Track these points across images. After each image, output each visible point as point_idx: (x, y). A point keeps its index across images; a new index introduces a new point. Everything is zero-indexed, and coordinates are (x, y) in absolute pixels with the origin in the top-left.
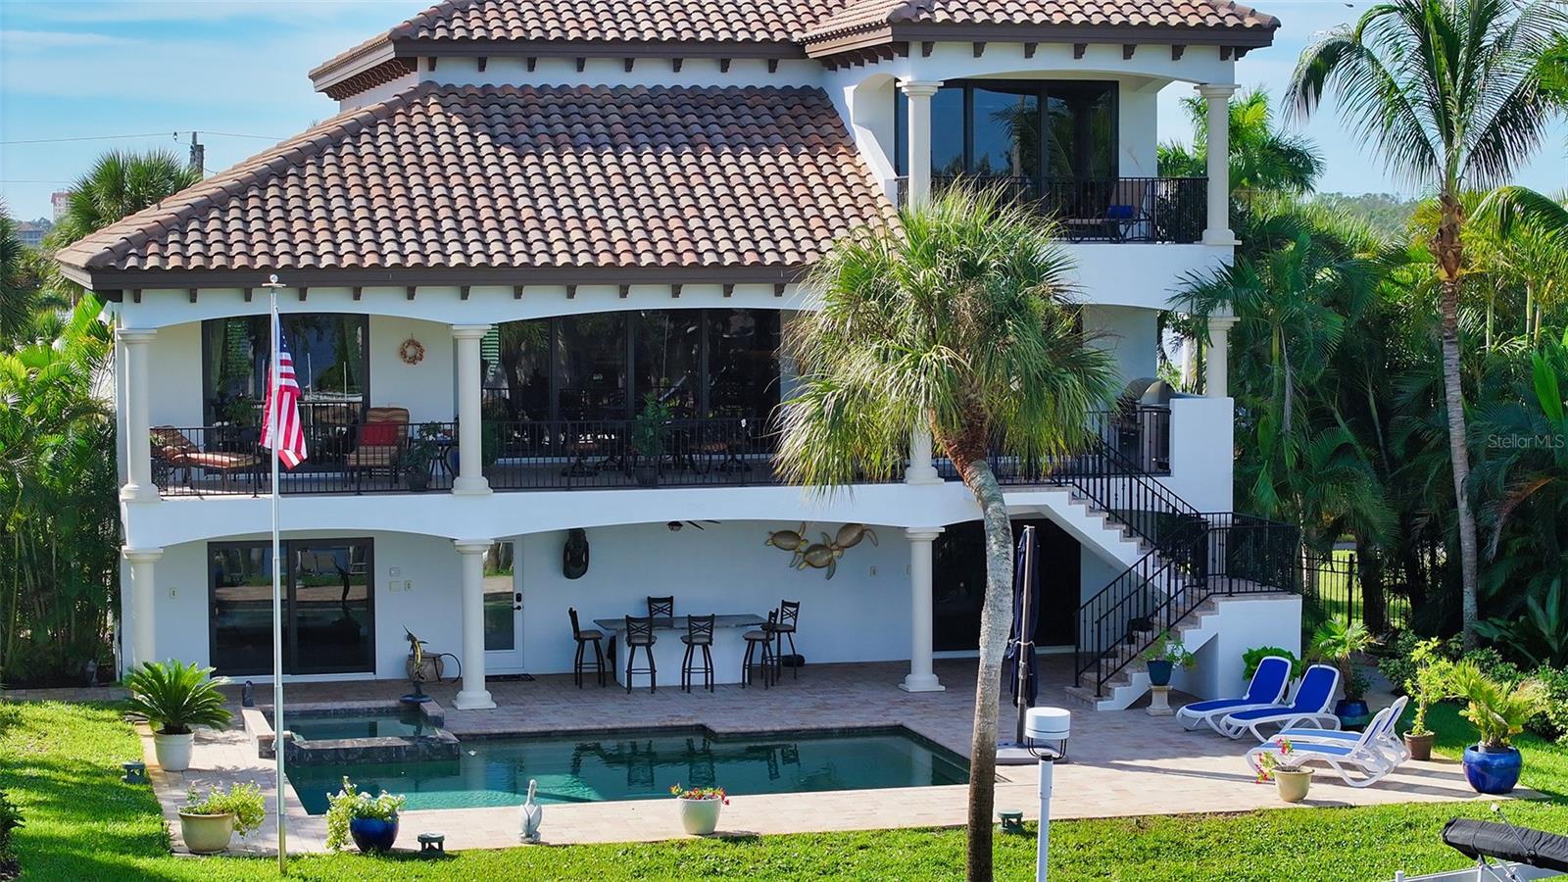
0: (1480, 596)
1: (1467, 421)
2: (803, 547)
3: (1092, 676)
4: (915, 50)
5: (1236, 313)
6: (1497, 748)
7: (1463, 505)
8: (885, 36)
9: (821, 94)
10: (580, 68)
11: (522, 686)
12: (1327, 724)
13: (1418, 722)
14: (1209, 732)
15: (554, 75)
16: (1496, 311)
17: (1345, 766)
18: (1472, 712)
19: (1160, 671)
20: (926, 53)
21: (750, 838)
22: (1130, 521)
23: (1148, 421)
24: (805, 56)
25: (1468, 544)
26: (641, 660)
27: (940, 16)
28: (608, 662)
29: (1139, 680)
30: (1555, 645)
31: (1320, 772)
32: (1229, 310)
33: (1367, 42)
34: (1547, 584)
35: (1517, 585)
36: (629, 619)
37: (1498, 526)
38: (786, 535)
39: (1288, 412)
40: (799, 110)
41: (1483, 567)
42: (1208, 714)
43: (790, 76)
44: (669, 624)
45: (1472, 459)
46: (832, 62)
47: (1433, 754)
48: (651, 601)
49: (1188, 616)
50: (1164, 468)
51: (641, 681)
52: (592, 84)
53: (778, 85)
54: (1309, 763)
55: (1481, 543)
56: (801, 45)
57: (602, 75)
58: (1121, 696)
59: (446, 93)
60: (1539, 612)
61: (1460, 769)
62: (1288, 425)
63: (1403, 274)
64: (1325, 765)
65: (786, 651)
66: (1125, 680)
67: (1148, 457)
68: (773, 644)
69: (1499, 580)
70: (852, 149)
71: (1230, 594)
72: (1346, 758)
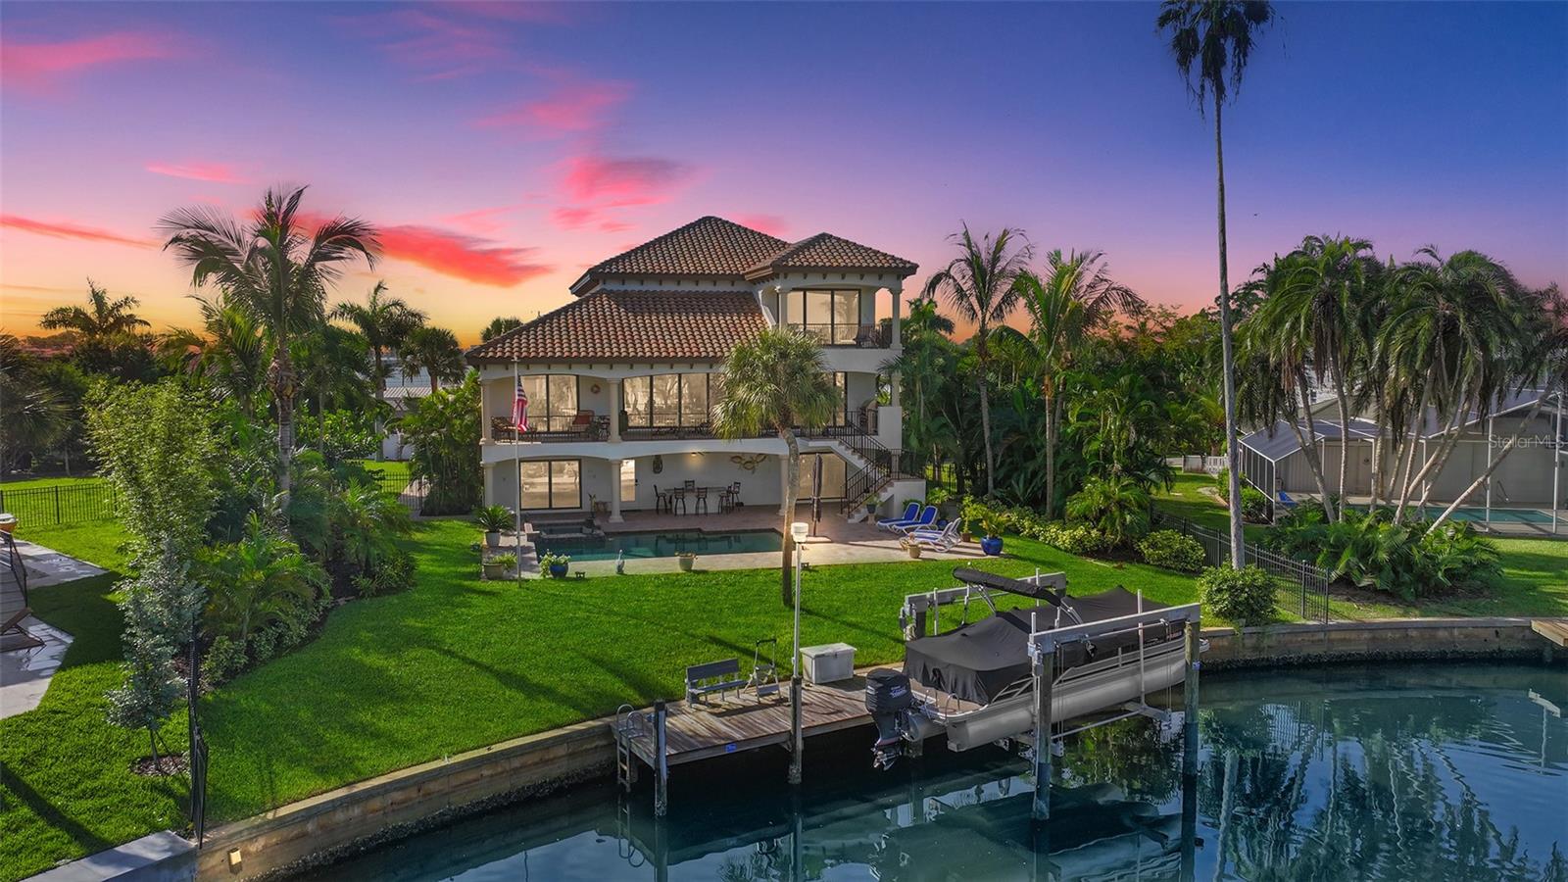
0: (995, 480)
1: (990, 414)
2: (743, 462)
3: (846, 510)
4: (781, 276)
5: (903, 375)
6: (994, 538)
7: (988, 446)
8: (770, 271)
9: (751, 293)
10: (661, 284)
11: (637, 513)
12: (933, 528)
13: (966, 529)
14: (887, 531)
15: (651, 287)
16: (1003, 374)
17: (936, 544)
18: (984, 524)
19: (871, 508)
20: (786, 277)
21: (704, 572)
22: (861, 452)
23: (870, 415)
24: (744, 280)
25: (990, 461)
26: (680, 504)
27: (791, 263)
28: (669, 505)
29: (864, 511)
30: (1021, 498)
31: (925, 546)
32: (900, 374)
33: (952, 273)
34: (1019, 476)
35: (1008, 476)
36: (675, 489)
37: (1000, 454)
38: (736, 457)
39: (922, 411)
40: (742, 300)
41: (995, 470)
42: (887, 525)
43: (739, 287)
44: (692, 491)
45: (991, 429)
46: (755, 282)
47: (972, 540)
48: (686, 482)
49: (883, 488)
50: (876, 433)
51: (680, 512)
52: (665, 290)
53: (735, 291)
54: (921, 543)
55: (994, 460)
56: (743, 275)
57: (669, 287)
58: (857, 518)
59: (609, 294)
60: (1016, 486)
61: (980, 546)
62: (922, 416)
63: (968, 360)
64: (928, 544)
65: (736, 500)
66: (858, 512)
67: (870, 428)
68: (730, 498)
69: (1001, 474)
70: (761, 314)
71: (899, 479)
72: (936, 541)
